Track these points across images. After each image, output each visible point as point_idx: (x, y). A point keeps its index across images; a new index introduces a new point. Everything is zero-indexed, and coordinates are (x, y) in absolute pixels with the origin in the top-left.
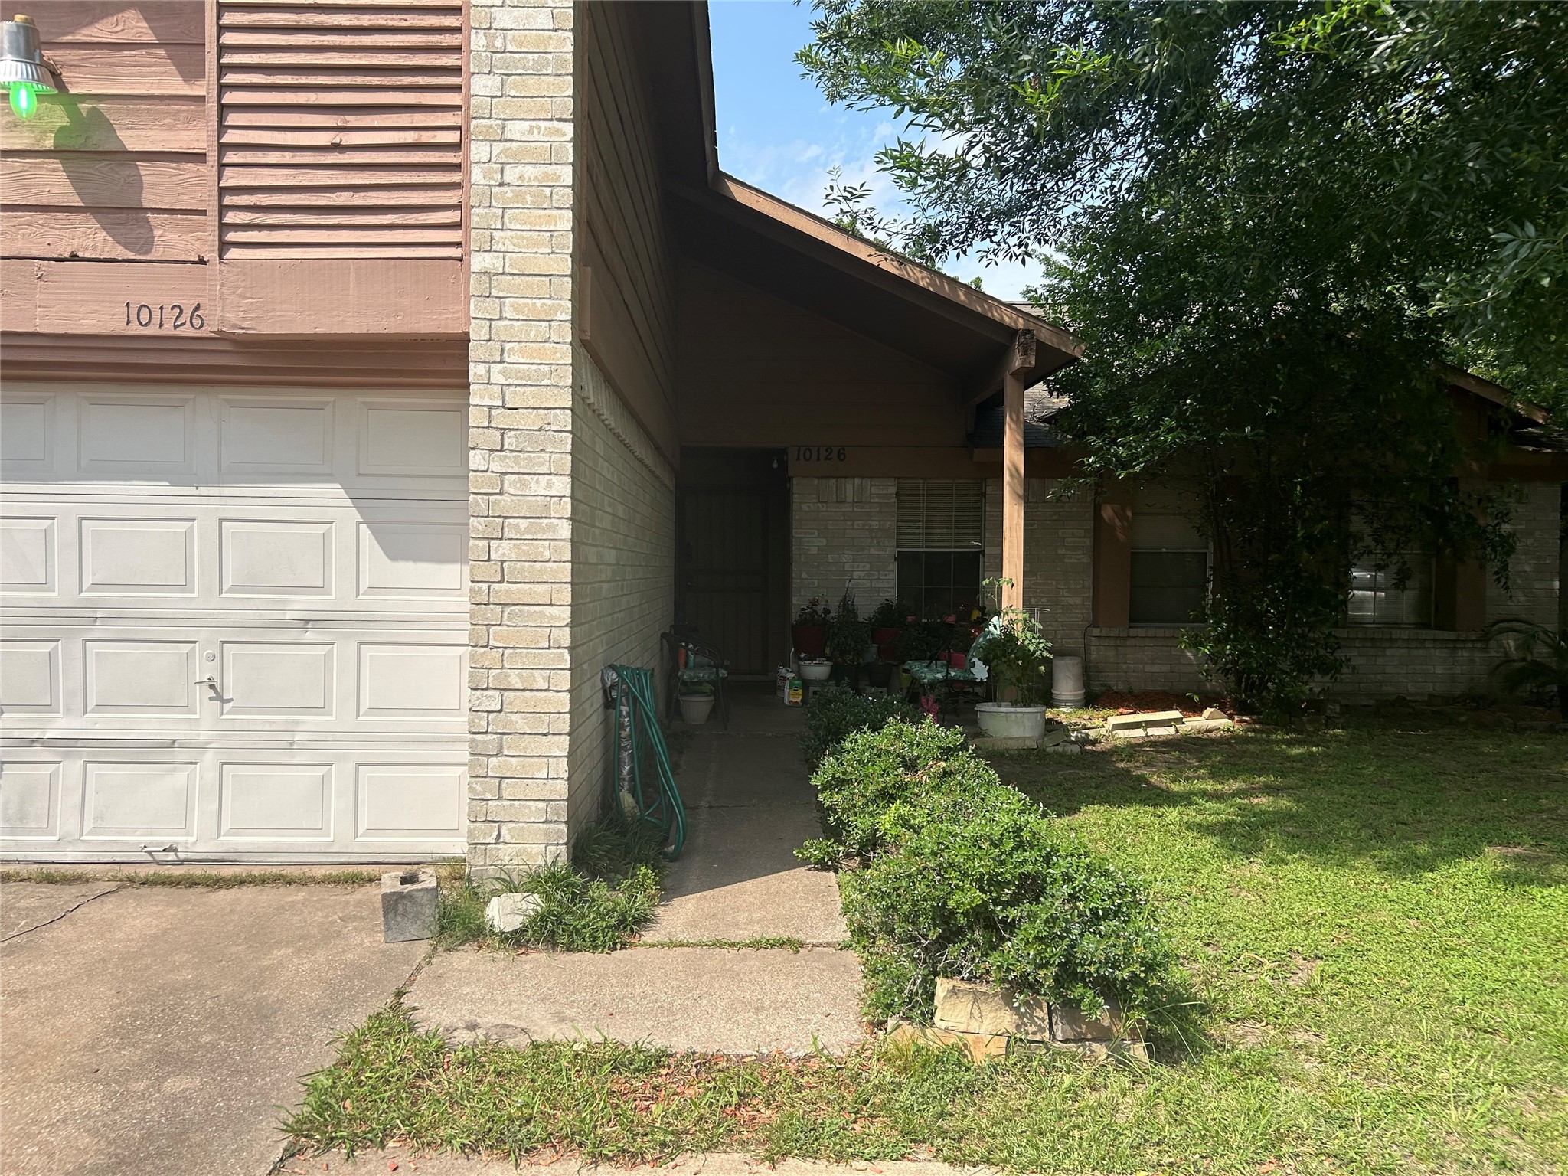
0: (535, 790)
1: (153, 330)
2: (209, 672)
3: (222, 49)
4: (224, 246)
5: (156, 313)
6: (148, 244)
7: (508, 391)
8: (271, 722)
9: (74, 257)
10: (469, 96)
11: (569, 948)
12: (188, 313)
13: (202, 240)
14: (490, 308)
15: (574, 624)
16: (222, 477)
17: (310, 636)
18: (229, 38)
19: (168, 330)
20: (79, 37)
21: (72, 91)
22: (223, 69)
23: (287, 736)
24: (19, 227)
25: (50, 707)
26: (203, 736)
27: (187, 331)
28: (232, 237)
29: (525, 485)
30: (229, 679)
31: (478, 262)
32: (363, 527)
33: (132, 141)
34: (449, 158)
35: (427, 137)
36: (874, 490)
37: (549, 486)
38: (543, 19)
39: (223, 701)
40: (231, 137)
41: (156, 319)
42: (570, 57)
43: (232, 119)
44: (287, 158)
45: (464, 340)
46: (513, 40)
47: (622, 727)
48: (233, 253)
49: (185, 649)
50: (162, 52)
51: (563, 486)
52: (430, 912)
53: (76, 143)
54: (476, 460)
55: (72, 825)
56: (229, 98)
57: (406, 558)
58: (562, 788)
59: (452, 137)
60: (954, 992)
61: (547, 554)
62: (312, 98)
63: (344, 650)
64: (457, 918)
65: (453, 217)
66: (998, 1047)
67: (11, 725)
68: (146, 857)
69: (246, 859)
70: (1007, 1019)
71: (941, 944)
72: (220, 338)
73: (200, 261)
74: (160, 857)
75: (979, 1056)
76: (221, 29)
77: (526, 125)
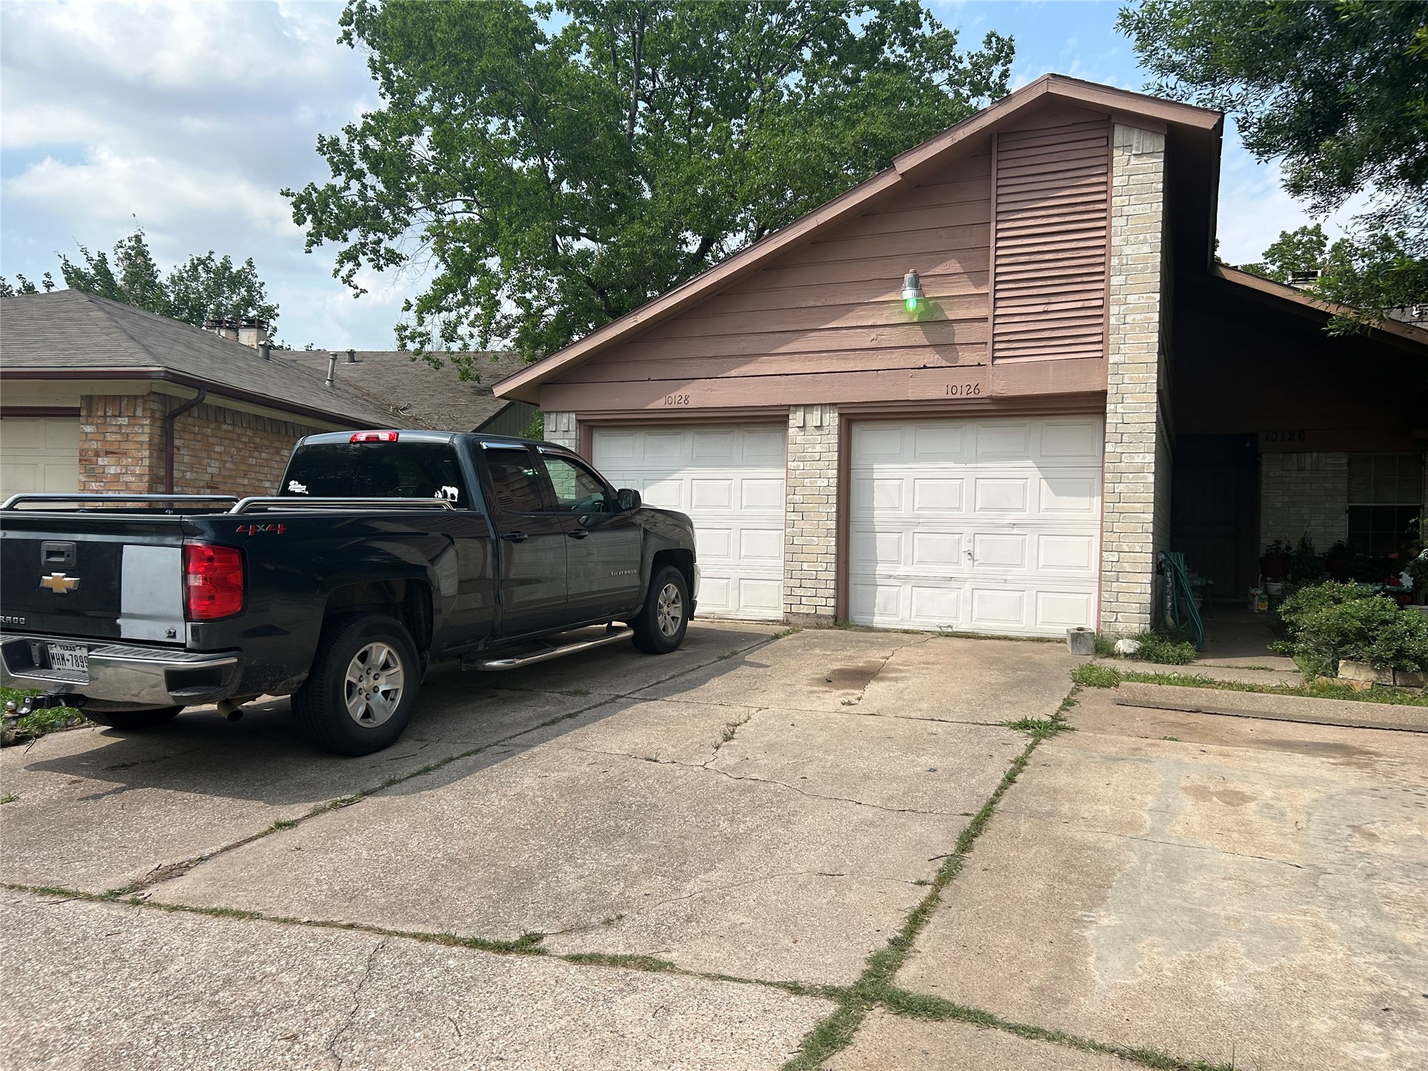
0: (1134, 598)
1: (957, 396)
2: (969, 547)
3: (996, 275)
4: (994, 358)
5: (959, 388)
6: (957, 358)
7: (1125, 416)
8: (996, 570)
10: (1109, 285)
11: (1157, 662)
12: (973, 388)
13: (984, 356)
14: (1117, 379)
15: (1154, 523)
16: (978, 459)
17: (1015, 531)
18: (999, 270)
19: (964, 396)
20: (930, 273)
21: (927, 297)
22: (996, 283)
23: (1004, 577)
24: (903, 355)
25: (897, 562)
26: (965, 576)
27: (972, 395)
28: (997, 354)
29: (1132, 458)
30: (977, 551)
31: (1112, 359)
32: (1043, 480)
33: (951, 315)
34: (1098, 312)
35: (1087, 304)
36: (1329, 461)
37: (1144, 458)
38: (1146, 249)
39: (974, 560)
40: (998, 312)
41: (959, 391)
42: (1159, 264)
43: (999, 304)
44: (1023, 318)
45: (1105, 393)
46: (1131, 260)
47: (1168, 583)
48: (997, 362)
49: (957, 537)
50: (965, 276)
51: (1151, 458)
52: (1092, 644)
53: (927, 318)
54: (1109, 448)
55: (907, 614)
56: (999, 295)
57: (1065, 495)
58: (1148, 598)
59: (1099, 303)
60: (1346, 664)
61: (1142, 489)
62: (1035, 292)
63: (1031, 538)
64: (1103, 647)
65: (1099, 338)
66: (1367, 686)
67: (881, 569)
68: (939, 630)
69: (983, 633)
70: (1373, 676)
71: (1341, 644)
72: (987, 398)
73: (979, 365)
74: (945, 630)
75: (1358, 689)
76: (996, 266)
77: (1137, 296)
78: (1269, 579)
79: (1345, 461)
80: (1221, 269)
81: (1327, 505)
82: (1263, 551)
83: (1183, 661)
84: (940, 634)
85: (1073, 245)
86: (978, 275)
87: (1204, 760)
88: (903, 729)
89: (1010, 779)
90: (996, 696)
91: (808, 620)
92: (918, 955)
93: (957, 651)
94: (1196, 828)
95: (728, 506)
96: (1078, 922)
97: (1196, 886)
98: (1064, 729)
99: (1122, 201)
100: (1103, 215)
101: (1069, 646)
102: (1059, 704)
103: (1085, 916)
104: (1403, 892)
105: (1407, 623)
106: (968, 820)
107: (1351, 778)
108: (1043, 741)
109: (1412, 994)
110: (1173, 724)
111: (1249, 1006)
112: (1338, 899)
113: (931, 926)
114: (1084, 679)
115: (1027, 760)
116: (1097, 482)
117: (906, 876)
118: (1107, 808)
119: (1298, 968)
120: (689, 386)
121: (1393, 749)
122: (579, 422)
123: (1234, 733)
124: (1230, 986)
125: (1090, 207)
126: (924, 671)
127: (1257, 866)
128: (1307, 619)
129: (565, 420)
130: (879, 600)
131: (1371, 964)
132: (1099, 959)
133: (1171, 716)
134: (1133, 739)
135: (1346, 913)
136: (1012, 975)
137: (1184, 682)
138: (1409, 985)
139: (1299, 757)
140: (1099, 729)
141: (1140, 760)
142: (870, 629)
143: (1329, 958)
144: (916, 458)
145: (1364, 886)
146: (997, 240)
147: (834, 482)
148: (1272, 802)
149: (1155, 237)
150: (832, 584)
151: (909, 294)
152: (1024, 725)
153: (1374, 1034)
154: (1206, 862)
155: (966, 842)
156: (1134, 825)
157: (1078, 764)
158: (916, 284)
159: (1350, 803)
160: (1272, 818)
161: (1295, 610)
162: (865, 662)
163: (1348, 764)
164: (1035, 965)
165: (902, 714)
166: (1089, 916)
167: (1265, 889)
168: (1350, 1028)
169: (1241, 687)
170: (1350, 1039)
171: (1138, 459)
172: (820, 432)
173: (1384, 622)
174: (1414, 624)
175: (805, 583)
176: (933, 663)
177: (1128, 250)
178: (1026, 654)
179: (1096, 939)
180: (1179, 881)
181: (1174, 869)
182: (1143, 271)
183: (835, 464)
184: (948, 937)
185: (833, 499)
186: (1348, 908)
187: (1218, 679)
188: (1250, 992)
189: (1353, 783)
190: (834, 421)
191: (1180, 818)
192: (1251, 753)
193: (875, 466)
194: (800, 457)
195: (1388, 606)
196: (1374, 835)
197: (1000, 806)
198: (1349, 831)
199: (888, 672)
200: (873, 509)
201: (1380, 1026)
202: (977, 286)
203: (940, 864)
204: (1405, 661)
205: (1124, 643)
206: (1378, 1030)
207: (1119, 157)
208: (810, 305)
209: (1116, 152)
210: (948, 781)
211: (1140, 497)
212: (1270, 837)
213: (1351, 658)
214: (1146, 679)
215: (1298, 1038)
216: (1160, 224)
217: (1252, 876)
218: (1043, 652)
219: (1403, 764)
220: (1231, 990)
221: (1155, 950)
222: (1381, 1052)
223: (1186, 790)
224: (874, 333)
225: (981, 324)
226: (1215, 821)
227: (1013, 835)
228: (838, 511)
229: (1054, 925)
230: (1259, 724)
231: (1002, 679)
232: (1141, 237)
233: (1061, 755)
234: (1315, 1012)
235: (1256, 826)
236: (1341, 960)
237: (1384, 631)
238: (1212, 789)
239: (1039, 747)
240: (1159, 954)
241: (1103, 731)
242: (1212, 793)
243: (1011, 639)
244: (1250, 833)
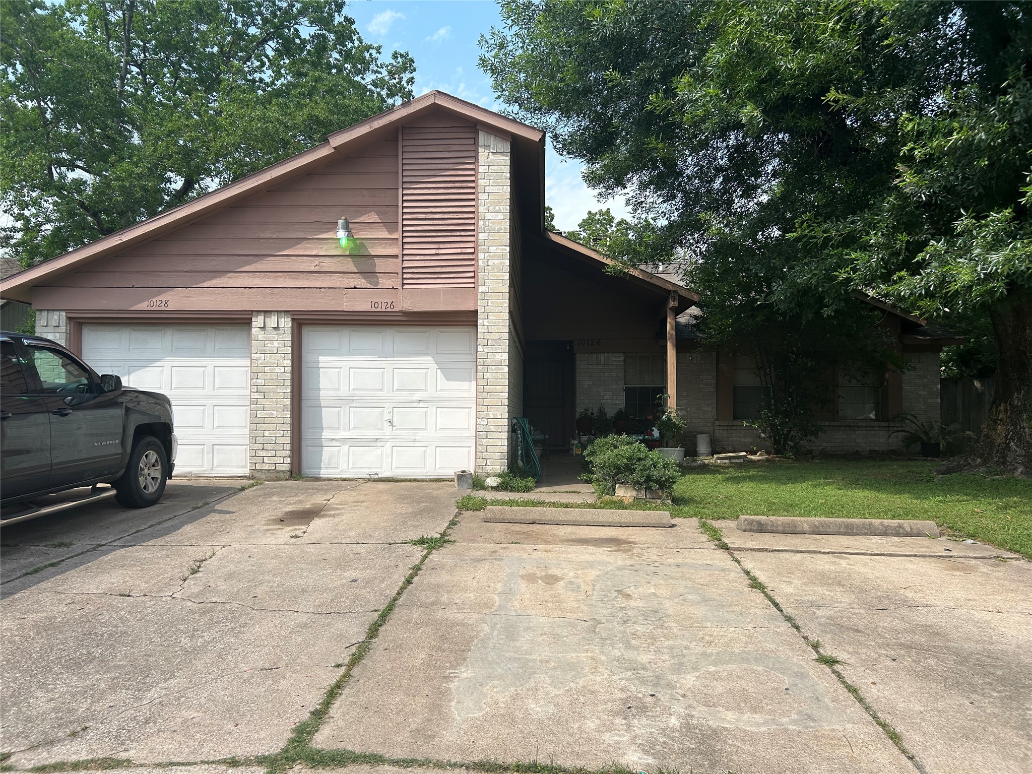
0: (497, 449)
1: (379, 309)
2: (389, 417)
3: (403, 226)
4: (403, 284)
5: (380, 304)
6: (378, 283)
7: (489, 327)
8: (408, 433)
9: (355, 288)
10: (478, 239)
11: (511, 491)
12: (389, 304)
13: (396, 282)
14: (484, 303)
15: (508, 399)
16: (394, 355)
17: (421, 405)
18: (405, 222)
19: (383, 309)
20: (357, 221)
21: (356, 237)
22: (403, 231)
23: (414, 438)
24: (338, 278)
25: (338, 429)
26: (387, 437)
27: (389, 310)
28: (405, 282)
29: (494, 356)
30: (395, 419)
31: (481, 289)
32: (438, 370)
33: (373, 252)
34: (471, 257)
35: (464, 251)
36: (614, 359)
37: (502, 356)
38: (500, 216)
39: (393, 426)
40: (405, 252)
41: (380, 306)
42: (508, 227)
43: (406, 246)
44: (422, 258)
45: (476, 312)
46: (491, 222)
47: (518, 438)
48: (405, 287)
49: (381, 410)
50: (382, 225)
51: (506, 356)
52: (470, 481)
53: (356, 253)
54: (480, 348)
55: (345, 466)
56: (405, 240)
57: (452, 380)
58: (505, 449)
59: (472, 250)
60: (620, 487)
61: (501, 377)
62: (430, 240)
63: (432, 409)
64: (478, 483)
65: (471, 275)
66: (631, 500)
67: (326, 434)
68: (369, 477)
69: (400, 477)
70: (634, 493)
71: (616, 474)
72: (400, 312)
73: (393, 288)
74: (373, 477)
75: (626, 502)
76: (403, 220)
77: (495, 248)
78: (581, 433)
79: (622, 359)
80: (549, 233)
81: (613, 387)
82: (578, 416)
83: (527, 489)
84: (369, 480)
85: (454, 210)
86: (391, 225)
87: (536, 555)
88: (336, 552)
89: (409, 582)
90: (404, 523)
91: (269, 475)
92: (332, 720)
93: (381, 492)
94: (527, 602)
95: (203, 388)
96: (447, 678)
97: (523, 641)
98: (448, 542)
99: (485, 183)
100: (473, 191)
101: (456, 483)
102: (446, 524)
103: (452, 673)
104: (643, 630)
105: (652, 459)
106: (377, 614)
107: (620, 559)
108: (434, 551)
109: (644, 695)
110: (518, 533)
111: (550, 719)
112: (606, 639)
113: (343, 696)
114: (465, 506)
115: (422, 567)
116: (473, 372)
117: (327, 662)
118: (471, 595)
119: (581, 689)
120: (168, 293)
121: (644, 539)
122: (69, 319)
123: (554, 536)
124: (539, 707)
125: (465, 185)
126: (355, 508)
127: (561, 624)
128: (598, 460)
129: (56, 317)
130: (325, 457)
131: (621, 678)
132: (458, 702)
133: (517, 527)
134: (492, 545)
135: (610, 648)
136: (398, 724)
137: (527, 503)
138: (643, 690)
139: (591, 549)
140: (472, 540)
141: (496, 559)
142: (318, 479)
143: (598, 679)
144: (350, 353)
145: (622, 629)
146: (403, 201)
147: (289, 369)
148: (573, 580)
149: (506, 208)
150: (288, 447)
151: (341, 234)
152: (422, 542)
153: (622, 725)
154: (531, 625)
155: (374, 631)
156: (488, 604)
157: (455, 566)
158: (347, 227)
159: (617, 575)
160: (572, 590)
161: (592, 453)
162: (311, 504)
163: (618, 551)
164: (414, 714)
165: (336, 541)
166: (454, 673)
167: (565, 639)
168: (608, 723)
169: (560, 505)
170: (607, 731)
171: (498, 356)
172: (277, 332)
173: (640, 459)
174: (655, 459)
175: (267, 447)
176: (362, 502)
177: (489, 216)
178: (427, 491)
179: (457, 689)
180: (514, 640)
181: (511, 633)
182: (498, 231)
183: (290, 356)
184: (355, 703)
185: (288, 383)
186: (612, 645)
187: (547, 501)
188: (551, 709)
189: (620, 563)
190: (288, 324)
191: (518, 597)
192: (564, 548)
193: (320, 358)
194: (262, 350)
195: (642, 450)
196: (629, 595)
197: (400, 602)
198: (615, 594)
199: (329, 510)
200: (319, 390)
201: (625, 719)
202: (390, 232)
203: (354, 649)
204: (651, 483)
205: (491, 480)
206: (624, 722)
207: (482, 153)
208: (267, 236)
209: (480, 149)
210: (364, 587)
211: (500, 381)
212: (571, 603)
213: (622, 483)
214: (503, 503)
215: (577, 735)
216: (509, 201)
217: (558, 631)
218: (439, 489)
219: (648, 548)
220: (538, 709)
221: (495, 690)
222: (625, 736)
223: (522, 577)
224: (317, 261)
225: (394, 260)
226: (539, 596)
227: (408, 622)
228: (292, 392)
229: (431, 683)
230: (570, 529)
231: (410, 510)
232: (497, 208)
233: (445, 560)
234: (588, 716)
235: (562, 597)
236: (606, 679)
237: (639, 465)
238: (539, 575)
239: (430, 556)
240: (497, 692)
241: (473, 541)
242: (538, 578)
243: (418, 481)
244: (558, 601)
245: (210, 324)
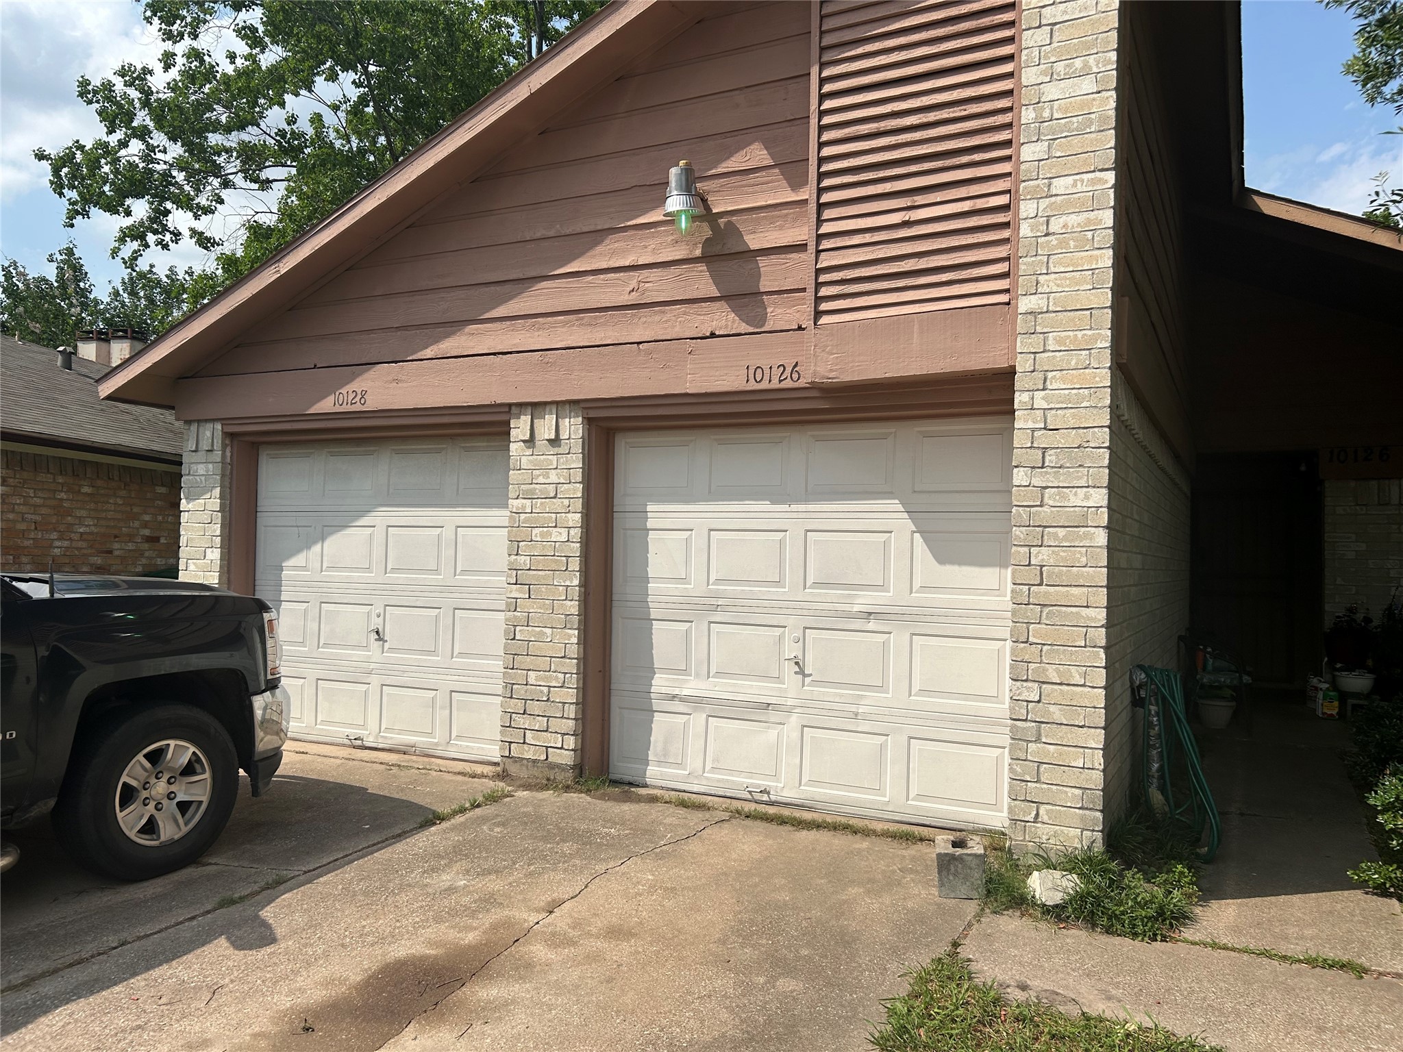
0: (1072, 778)
1: (764, 385)
2: (796, 651)
3: (821, 161)
4: (818, 314)
5: (767, 371)
6: (763, 320)
7: (1050, 414)
8: (841, 695)
10: (1018, 163)
12: (789, 370)
13: (800, 312)
14: (1035, 343)
15: (1109, 626)
16: (810, 495)
17: (872, 625)
19: (775, 384)
20: (720, 170)
21: (714, 211)
23: (853, 708)
24: (677, 316)
25: (685, 672)
26: (790, 702)
27: (788, 384)
28: (824, 306)
29: (1065, 497)
30: (809, 658)
31: (1024, 304)
32: (917, 535)
33: (754, 242)
34: (1000, 218)
35: (981, 204)
37: (1087, 497)
38: (1088, 85)
39: (805, 675)
40: (826, 228)
41: (767, 377)
42: (1112, 113)
43: (827, 214)
44: (868, 238)
45: (1011, 373)
46: (1059, 109)
48: (824, 320)
49: (778, 631)
50: (777, 170)
51: (1100, 497)
52: (977, 876)
53: (716, 249)
54: (1019, 476)
55: (698, 765)
57: (952, 563)
58: (1096, 779)
59: (1002, 200)
61: (1084, 560)
62: (887, 187)
63: (898, 639)
64: (1002, 885)
65: (1001, 267)
67: (660, 683)
68: (747, 796)
69: (818, 809)
72: (812, 387)
73: (795, 328)
74: (758, 796)
76: (821, 145)
77: (1070, 180)
78: (1338, 665)
80: (1255, 198)
82: (1328, 623)
84: (742, 810)
86: (798, 168)
91: (535, 772)
95: (436, 571)
100: (1007, 33)
120: (366, 375)
122: (230, 436)
129: (208, 434)
130: (657, 736)
144: (712, 493)
146: (823, 97)
147: (576, 533)
149: (1106, 61)
150: (571, 711)
151: (675, 202)
158: (689, 185)
171: (1076, 499)
172: (556, 450)
175: (534, 707)
177: (1052, 91)
182: (1082, 131)
183: (578, 505)
185: (575, 564)
190: (576, 432)
193: (649, 508)
194: (527, 491)
200: (647, 580)
202: (792, 187)
205: (1044, 881)
208: (538, 235)
211: (1078, 576)
216: (1114, 35)
224: (634, 278)
225: (799, 255)
228: (584, 584)
232: (1078, 63)
245: (452, 437)
